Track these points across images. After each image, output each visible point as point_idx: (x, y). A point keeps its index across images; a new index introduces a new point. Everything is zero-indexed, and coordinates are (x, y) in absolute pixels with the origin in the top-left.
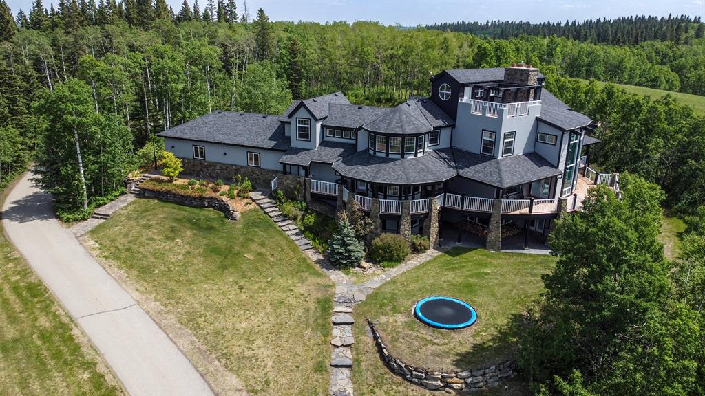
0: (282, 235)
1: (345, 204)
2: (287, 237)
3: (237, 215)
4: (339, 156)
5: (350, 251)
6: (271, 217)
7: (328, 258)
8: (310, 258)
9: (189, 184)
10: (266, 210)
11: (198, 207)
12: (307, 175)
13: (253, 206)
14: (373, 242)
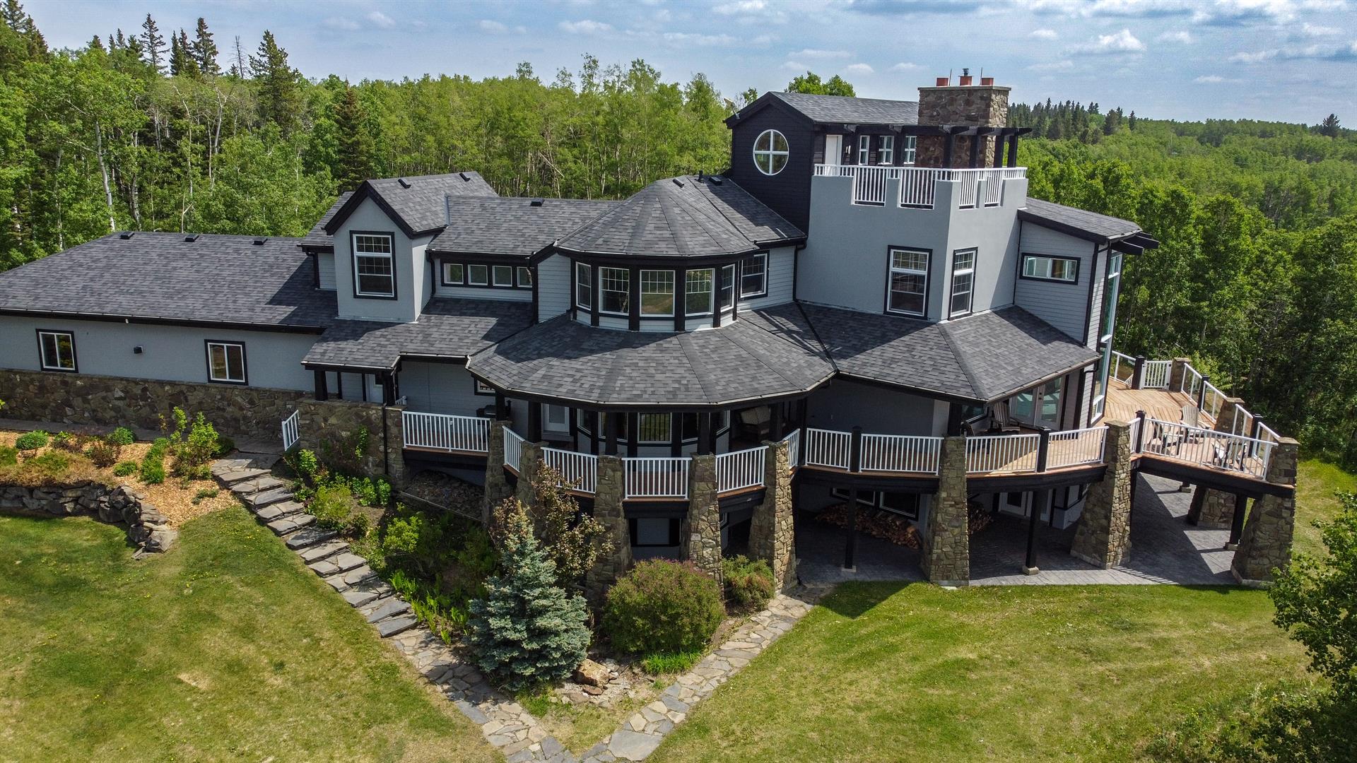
0: (314, 589)
1: (510, 478)
2: (331, 598)
3: (166, 534)
4: (486, 337)
5: (544, 633)
6: (278, 533)
7: (470, 656)
8: (408, 665)
9: (20, 446)
10: (261, 512)
11: (38, 516)
12: (390, 398)
13: (224, 501)
14: (613, 593)
